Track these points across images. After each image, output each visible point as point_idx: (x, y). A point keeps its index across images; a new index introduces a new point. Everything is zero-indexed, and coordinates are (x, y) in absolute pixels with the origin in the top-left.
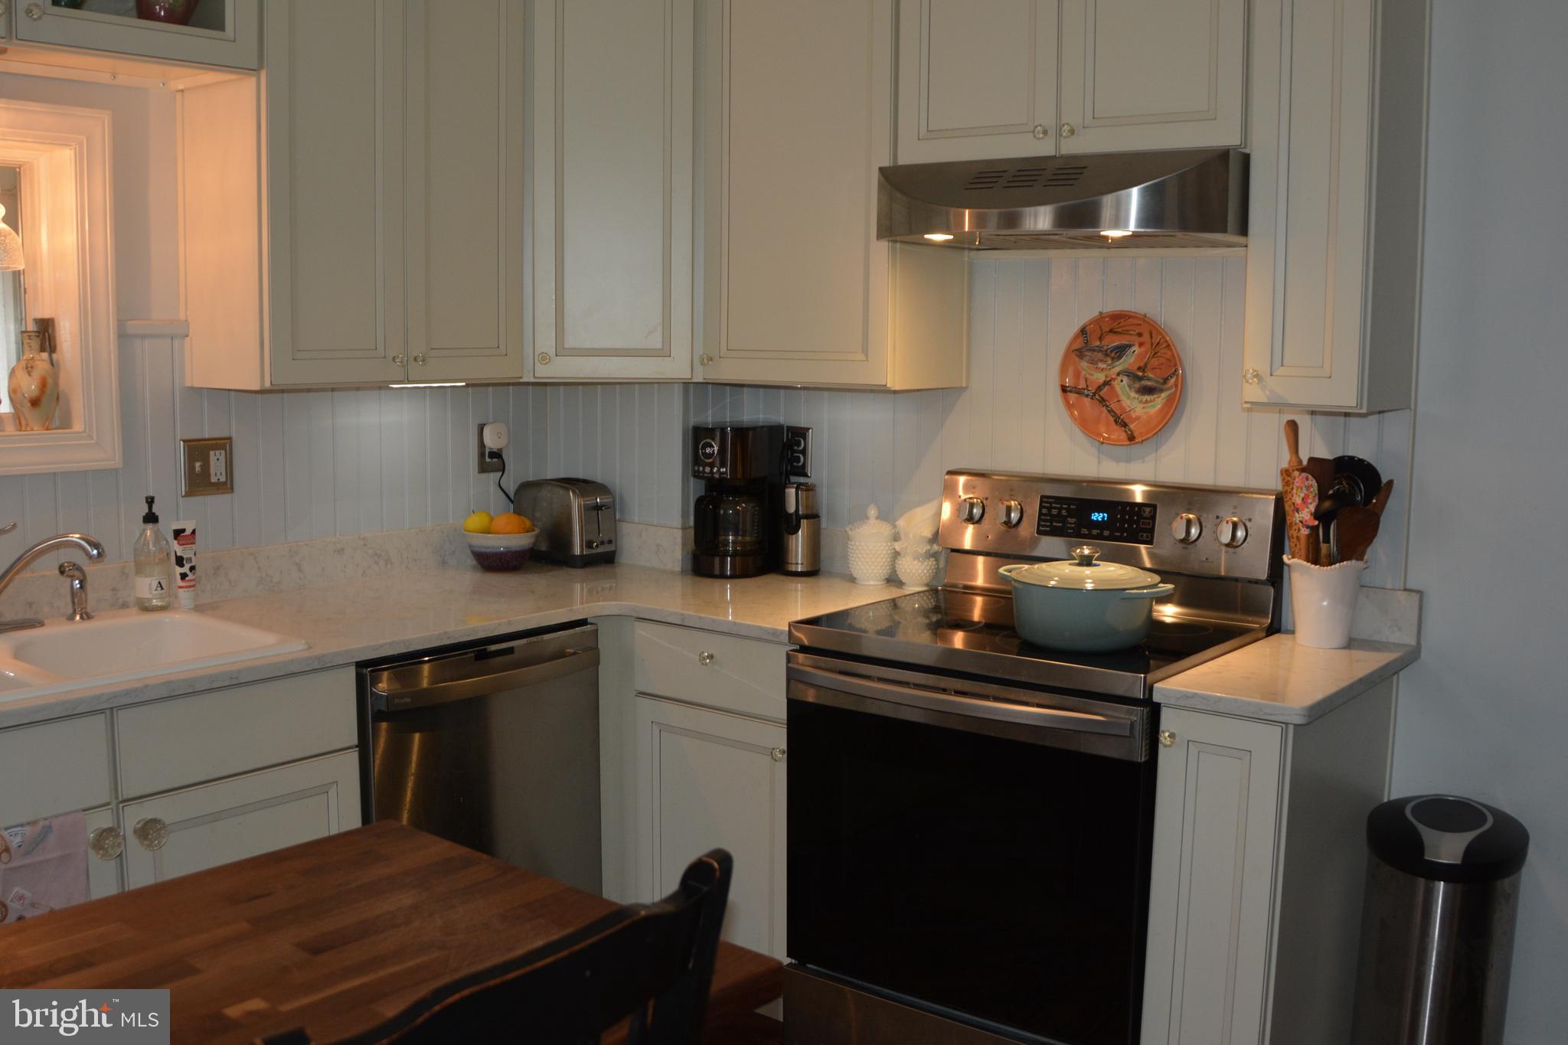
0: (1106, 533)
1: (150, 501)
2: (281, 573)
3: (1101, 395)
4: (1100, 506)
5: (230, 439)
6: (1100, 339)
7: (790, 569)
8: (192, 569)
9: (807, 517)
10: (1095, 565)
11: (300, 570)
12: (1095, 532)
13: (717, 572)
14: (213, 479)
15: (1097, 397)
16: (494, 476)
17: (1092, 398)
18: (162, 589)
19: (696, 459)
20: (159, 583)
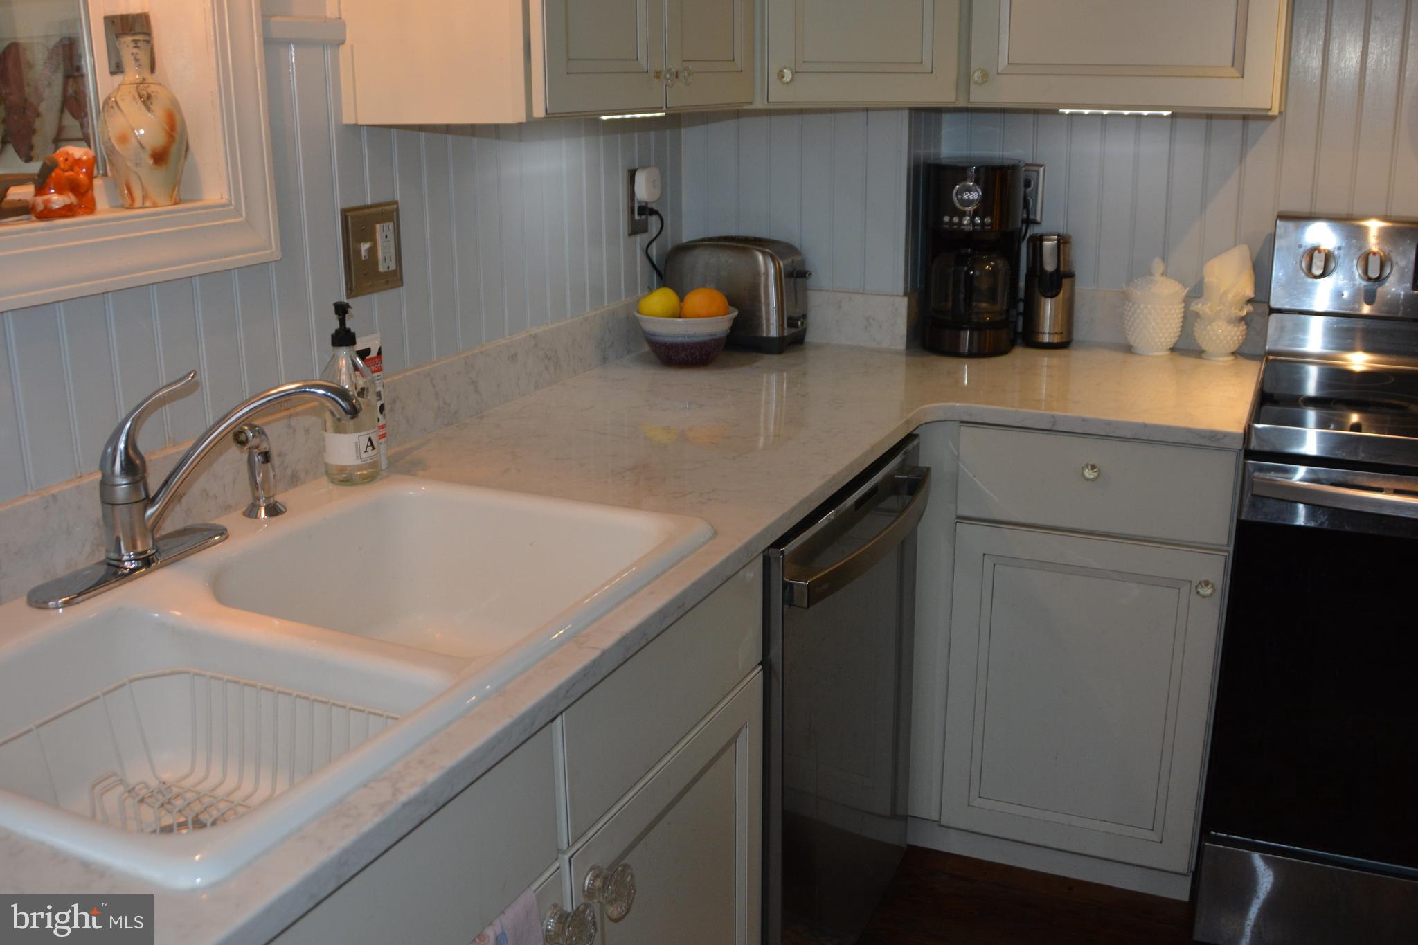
1: (342, 312)
2: (458, 397)
5: (395, 204)
7: (1040, 340)
8: (382, 409)
9: (1067, 275)
11: (476, 391)
14: (382, 269)
18: (374, 448)
20: (370, 440)
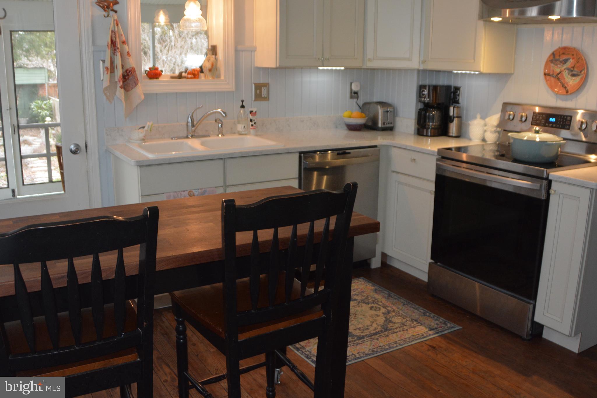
0: (554, 125)
1: (243, 101)
2: (283, 126)
3: (558, 77)
4: (553, 116)
5: (268, 84)
6: (559, 56)
7: (450, 135)
8: (255, 123)
9: (457, 117)
10: (540, 133)
11: (289, 126)
12: (551, 125)
13: (425, 134)
14: (263, 96)
15: (557, 77)
16: (355, 100)
17: (555, 78)
18: (245, 128)
19: (420, 95)
20: (244, 126)
